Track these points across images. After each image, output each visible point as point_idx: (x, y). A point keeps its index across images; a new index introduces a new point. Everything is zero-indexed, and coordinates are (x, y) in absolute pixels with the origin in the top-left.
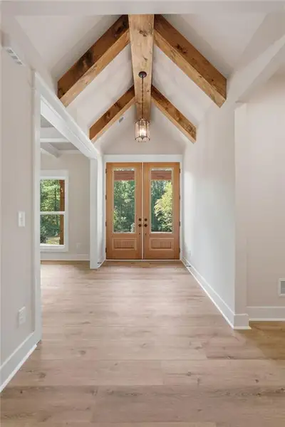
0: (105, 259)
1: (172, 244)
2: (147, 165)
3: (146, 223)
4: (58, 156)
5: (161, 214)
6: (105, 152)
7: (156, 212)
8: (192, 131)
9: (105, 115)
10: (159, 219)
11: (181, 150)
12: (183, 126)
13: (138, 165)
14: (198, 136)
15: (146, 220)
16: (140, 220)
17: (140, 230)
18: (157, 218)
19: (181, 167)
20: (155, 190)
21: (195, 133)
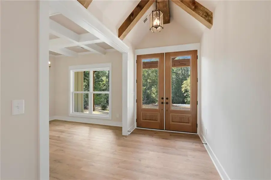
0: (136, 127)
1: (191, 119)
2: (168, 54)
3: (167, 101)
4: (105, 53)
5: (186, 91)
6: (135, 47)
7: (183, 90)
8: (208, 17)
9: (130, 16)
10: (185, 95)
11: (198, 39)
12: (199, 14)
13: (161, 55)
14: (214, 21)
15: (167, 99)
16: (163, 98)
17: (163, 107)
18: (184, 93)
19: (198, 54)
20: (182, 74)
21: (212, 18)
